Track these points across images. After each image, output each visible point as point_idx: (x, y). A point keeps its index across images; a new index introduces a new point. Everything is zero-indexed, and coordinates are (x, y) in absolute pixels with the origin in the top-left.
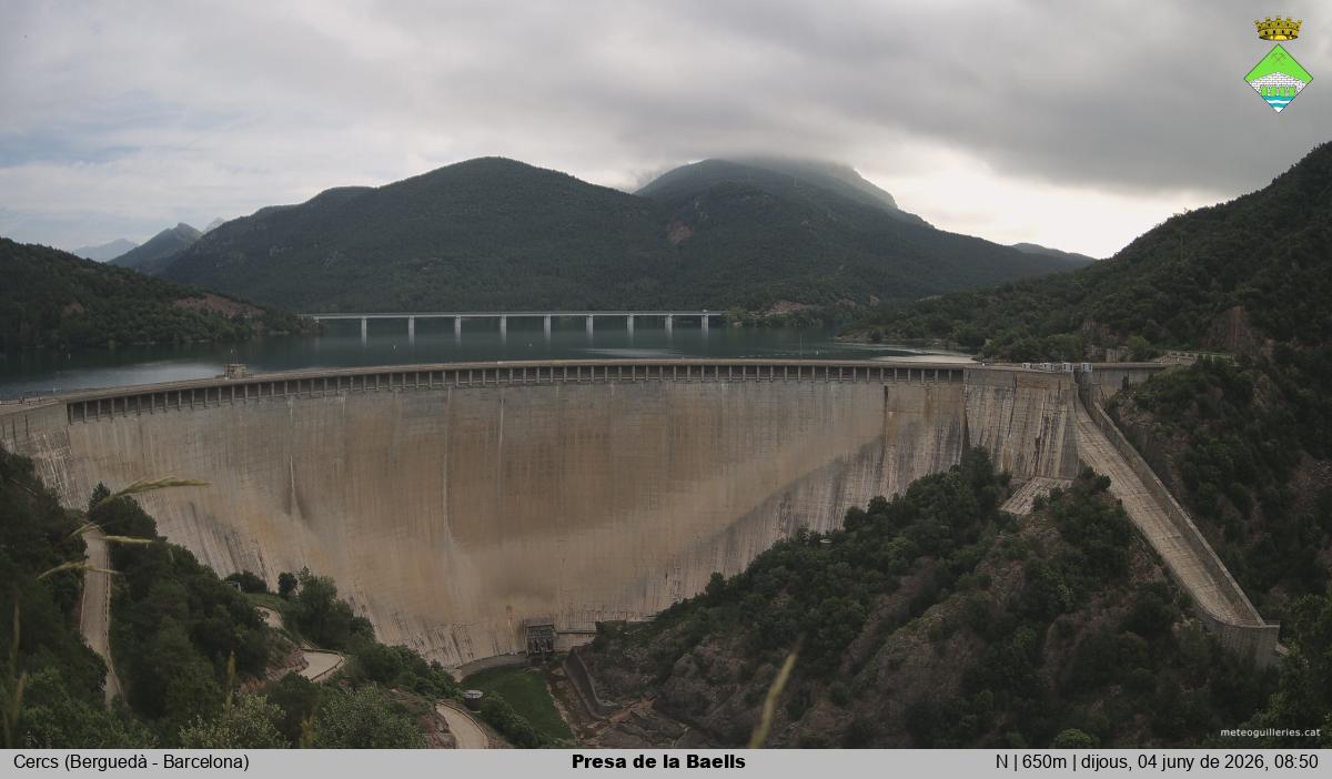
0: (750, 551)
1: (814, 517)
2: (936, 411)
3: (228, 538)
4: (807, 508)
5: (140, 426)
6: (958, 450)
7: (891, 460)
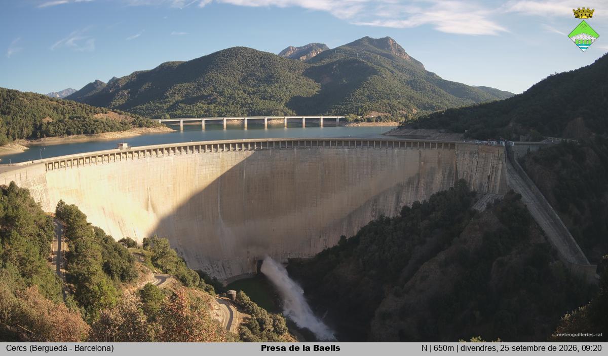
0: (358, 226)
1: (387, 210)
2: (443, 162)
3: (120, 223)
4: (384, 206)
5: (79, 173)
6: (453, 180)
7: (422, 185)
